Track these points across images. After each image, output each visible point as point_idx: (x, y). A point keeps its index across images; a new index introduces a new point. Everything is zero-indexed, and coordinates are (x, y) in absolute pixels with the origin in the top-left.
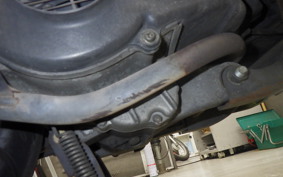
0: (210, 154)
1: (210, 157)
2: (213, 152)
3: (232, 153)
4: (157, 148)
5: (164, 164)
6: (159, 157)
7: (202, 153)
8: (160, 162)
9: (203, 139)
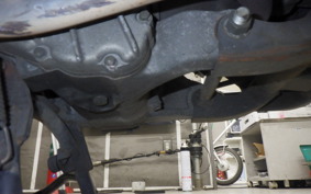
0: (260, 182)
1: (261, 185)
2: (264, 179)
3: (287, 185)
4: (197, 161)
5: (201, 180)
6: (197, 170)
7: (251, 179)
8: (198, 177)
9: (255, 162)
